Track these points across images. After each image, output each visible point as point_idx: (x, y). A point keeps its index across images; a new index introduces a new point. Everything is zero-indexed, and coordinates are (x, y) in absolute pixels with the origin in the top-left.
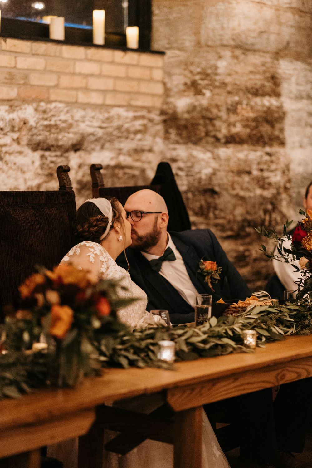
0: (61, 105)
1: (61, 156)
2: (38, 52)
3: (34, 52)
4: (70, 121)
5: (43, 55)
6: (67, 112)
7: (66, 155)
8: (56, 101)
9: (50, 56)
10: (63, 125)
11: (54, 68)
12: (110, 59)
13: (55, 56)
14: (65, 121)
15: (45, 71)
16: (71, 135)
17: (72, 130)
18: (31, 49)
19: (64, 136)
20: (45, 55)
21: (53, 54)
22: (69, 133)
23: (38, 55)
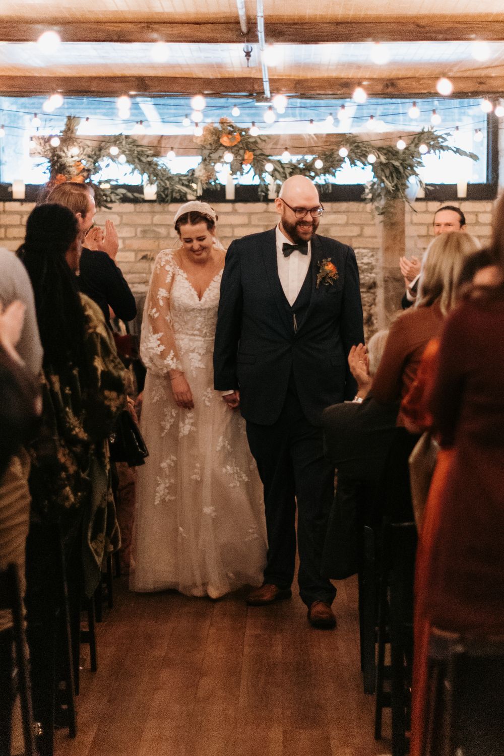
0: (364, 251)
1: (368, 292)
2: (339, 210)
3: (334, 210)
4: (374, 263)
5: (344, 212)
6: (372, 256)
7: (372, 291)
8: (359, 248)
9: (353, 212)
10: (366, 267)
11: (358, 222)
12: (424, 209)
13: (358, 212)
14: (368, 264)
15: (347, 224)
16: (373, 275)
17: (374, 271)
18: (332, 209)
19: (368, 276)
20: (346, 212)
21: (355, 210)
22: (371, 273)
23: (339, 212)
